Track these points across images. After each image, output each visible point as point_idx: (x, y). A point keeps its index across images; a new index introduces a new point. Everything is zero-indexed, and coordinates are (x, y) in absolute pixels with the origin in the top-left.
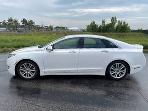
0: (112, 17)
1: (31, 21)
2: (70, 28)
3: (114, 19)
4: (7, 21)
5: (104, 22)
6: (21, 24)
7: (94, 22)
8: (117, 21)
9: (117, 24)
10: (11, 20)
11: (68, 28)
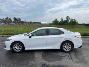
0: (67, 17)
1: (19, 19)
2: (42, 23)
3: (68, 18)
4: (5, 19)
5: (62, 19)
6: (13, 20)
7: (56, 19)
8: (70, 19)
9: (70, 20)
10: (7, 18)
11: (41, 23)
